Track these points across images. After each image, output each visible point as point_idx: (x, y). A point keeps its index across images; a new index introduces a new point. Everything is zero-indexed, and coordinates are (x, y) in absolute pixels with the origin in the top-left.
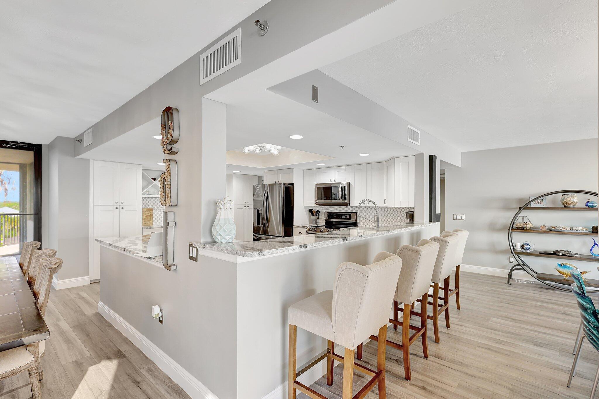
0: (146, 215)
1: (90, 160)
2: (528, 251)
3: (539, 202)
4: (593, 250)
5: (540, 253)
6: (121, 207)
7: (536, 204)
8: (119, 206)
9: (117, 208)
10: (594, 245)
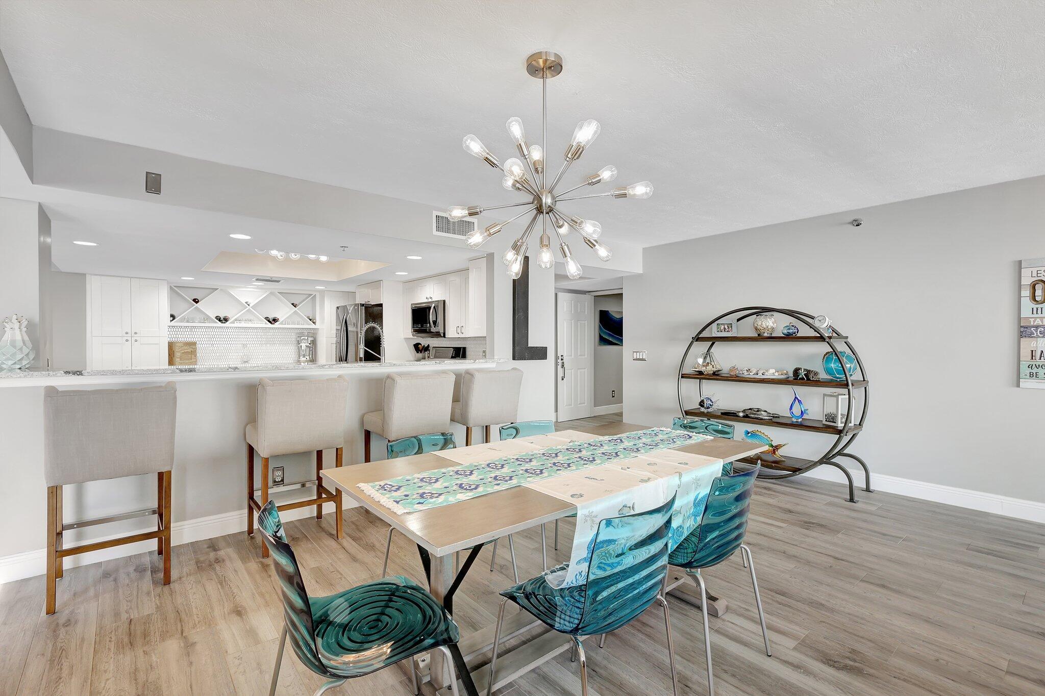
0: (183, 352)
1: (87, 275)
2: (709, 410)
3: (727, 328)
4: (793, 408)
5: (722, 413)
6: (134, 339)
7: (721, 331)
8: (131, 337)
9: (127, 341)
10: (795, 400)
